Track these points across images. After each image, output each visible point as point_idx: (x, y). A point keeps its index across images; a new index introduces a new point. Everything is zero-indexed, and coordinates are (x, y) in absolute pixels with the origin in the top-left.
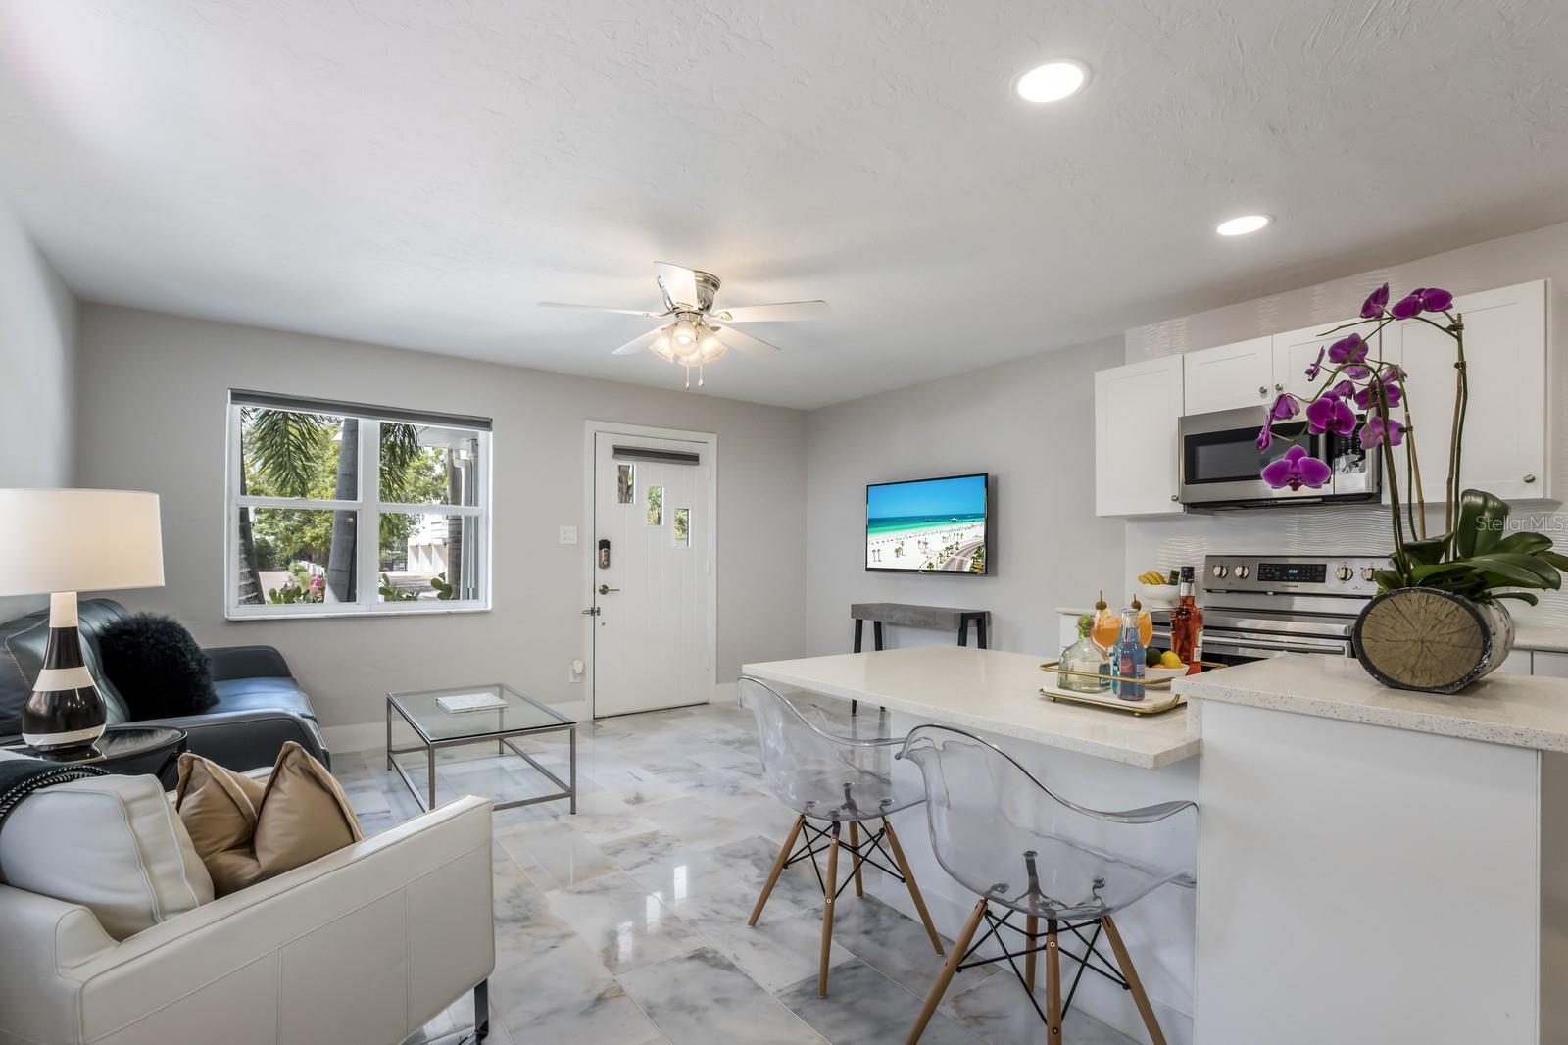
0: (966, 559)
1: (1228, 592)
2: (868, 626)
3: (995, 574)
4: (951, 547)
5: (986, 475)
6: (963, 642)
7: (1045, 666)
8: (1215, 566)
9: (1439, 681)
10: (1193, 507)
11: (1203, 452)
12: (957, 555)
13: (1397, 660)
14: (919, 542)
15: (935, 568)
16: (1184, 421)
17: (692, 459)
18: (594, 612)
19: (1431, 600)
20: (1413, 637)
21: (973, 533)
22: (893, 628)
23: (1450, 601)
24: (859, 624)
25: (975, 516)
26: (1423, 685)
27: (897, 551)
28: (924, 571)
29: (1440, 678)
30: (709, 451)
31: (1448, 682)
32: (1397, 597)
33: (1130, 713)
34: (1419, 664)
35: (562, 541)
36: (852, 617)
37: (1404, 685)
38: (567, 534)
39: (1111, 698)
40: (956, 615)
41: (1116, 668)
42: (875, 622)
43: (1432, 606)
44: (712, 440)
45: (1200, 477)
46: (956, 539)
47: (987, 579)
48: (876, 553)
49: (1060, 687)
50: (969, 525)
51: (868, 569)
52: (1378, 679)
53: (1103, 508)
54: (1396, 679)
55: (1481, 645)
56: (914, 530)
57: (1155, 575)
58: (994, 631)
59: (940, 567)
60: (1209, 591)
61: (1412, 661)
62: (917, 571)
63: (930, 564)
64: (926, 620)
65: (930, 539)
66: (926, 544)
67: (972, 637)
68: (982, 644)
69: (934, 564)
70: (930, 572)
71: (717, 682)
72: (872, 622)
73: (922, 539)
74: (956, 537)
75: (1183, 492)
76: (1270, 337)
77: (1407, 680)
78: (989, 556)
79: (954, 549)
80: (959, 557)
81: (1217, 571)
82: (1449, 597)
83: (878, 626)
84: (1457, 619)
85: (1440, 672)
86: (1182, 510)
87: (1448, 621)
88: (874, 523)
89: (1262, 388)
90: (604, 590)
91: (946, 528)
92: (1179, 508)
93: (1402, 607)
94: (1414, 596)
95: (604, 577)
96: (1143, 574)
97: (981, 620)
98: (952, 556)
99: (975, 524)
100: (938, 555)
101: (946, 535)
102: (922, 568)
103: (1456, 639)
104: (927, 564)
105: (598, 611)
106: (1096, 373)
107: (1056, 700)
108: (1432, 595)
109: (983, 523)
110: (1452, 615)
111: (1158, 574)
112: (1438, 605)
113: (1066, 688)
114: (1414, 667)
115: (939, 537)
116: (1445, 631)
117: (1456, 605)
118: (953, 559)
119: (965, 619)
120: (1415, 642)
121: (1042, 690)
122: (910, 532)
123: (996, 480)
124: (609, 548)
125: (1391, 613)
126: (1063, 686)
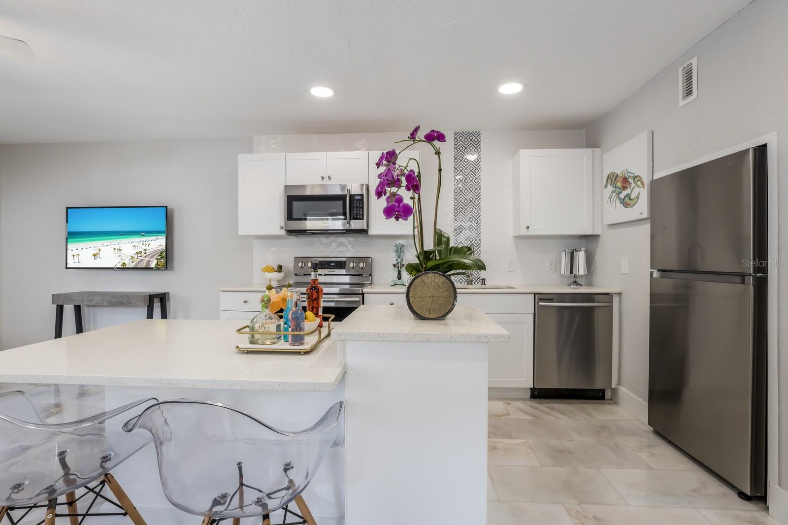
0: (152, 260)
1: (305, 275)
2: (69, 311)
3: (172, 269)
4: (140, 252)
5: (166, 207)
6: (150, 316)
7: (239, 330)
8: (299, 262)
9: (439, 314)
10: (290, 232)
11: (295, 204)
12: (145, 257)
13: (423, 306)
14: (114, 249)
15: (127, 266)
16: (286, 187)
19: (436, 277)
20: (429, 295)
21: (158, 243)
22: (91, 309)
23: (443, 277)
24: (60, 309)
25: (159, 232)
26: (434, 317)
27: (95, 255)
28: (117, 268)
29: (439, 313)
31: (442, 314)
32: (423, 276)
33: (298, 353)
34: (432, 307)
36: (53, 303)
37: (426, 318)
39: (282, 345)
40: (145, 296)
41: (286, 326)
42: (75, 306)
43: (436, 280)
45: (294, 217)
46: (144, 247)
47: (167, 273)
48: (76, 258)
49: (251, 343)
50: (154, 238)
51: (67, 268)
52: (416, 316)
53: (242, 231)
54: (423, 315)
55: (453, 297)
56: (111, 241)
57: (270, 267)
58: (171, 305)
59: (132, 265)
60: (296, 275)
61: (429, 307)
62: (113, 268)
63: (124, 263)
64: (121, 301)
65: (122, 247)
66: (120, 250)
67: (157, 311)
68: (164, 316)
69: (127, 263)
70: (124, 268)
72: (73, 306)
73: (117, 247)
74: (144, 245)
75: (285, 224)
76: (325, 153)
77: (427, 316)
78: (167, 259)
79: (143, 254)
80: (147, 259)
81: (300, 265)
82: (441, 275)
83: (78, 309)
84: (446, 285)
85: (439, 310)
87: (442, 286)
88: (72, 235)
89: (322, 176)
91: (136, 240)
92: (283, 232)
93: (425, 281)
94: (430, 275)
96: (264, 267)
97: (163, 298)
98: (141, 258)
99: (158, 237)
100: (130, 257)
101: (136, 244)
102: (117, 266)
103: (445, 294)
104: (121, 264)
106: (239, 155)
107: (249, 352)
108: (436, 275)
109: (165, 237)
110: (443, 284)
111: (272, 267)
112: (438, 279)
113: (254, 344)
114: (430, 309)
115: (131, 246)
116: (441, 291)
117: (445, 278)
118: (142, 260)
119: (151, 298)
120: (431, 297)
121: (238, 347)
122: (106, 242)
123: (172, 211)
125: (421, 284)
126: (252, 342)
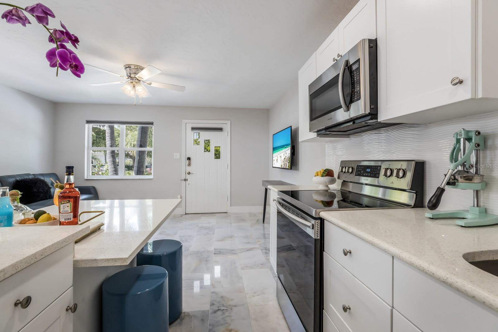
0: (287, 163)
4: (285, 158)
5: (291, 126)
12: (286, 161)
16: (310, 87)
17: (220, 129)
18: (186, 180)
21: (288, 152)
30: (227, 127)
35: (175, 158)
38: (177, 156)
44: (229, 122)
46: (286, 155)
48: (275, 161)
59: (283, 167)
65: (282, 155)
66: (281, 157)
69: (282, 165)
71: (231, 206)
75: (310, 126)
76: (338, 27)
78: (291, 163)
81: (344, 169)
86: (316, 136)
89: (334, 58)
90: (189, 173)
91: (284, 150)
95: (189, 169)
100: (283, 162)
101: (284, 153)
105: (187, 180)
118: (285, 163)
122: (279, 153)
124: (190, 160)
